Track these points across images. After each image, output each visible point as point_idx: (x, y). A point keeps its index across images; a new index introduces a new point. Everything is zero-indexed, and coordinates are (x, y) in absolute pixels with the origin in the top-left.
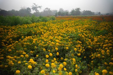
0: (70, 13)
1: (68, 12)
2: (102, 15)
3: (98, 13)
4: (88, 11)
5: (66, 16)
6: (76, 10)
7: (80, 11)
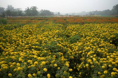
0: (24, 13)
1: (21, 12)
2: (62, 16)
3: (57, 13)
4: (46, 10)
5: (19, 17)
6: (31, 9)
7: (37, 10)
